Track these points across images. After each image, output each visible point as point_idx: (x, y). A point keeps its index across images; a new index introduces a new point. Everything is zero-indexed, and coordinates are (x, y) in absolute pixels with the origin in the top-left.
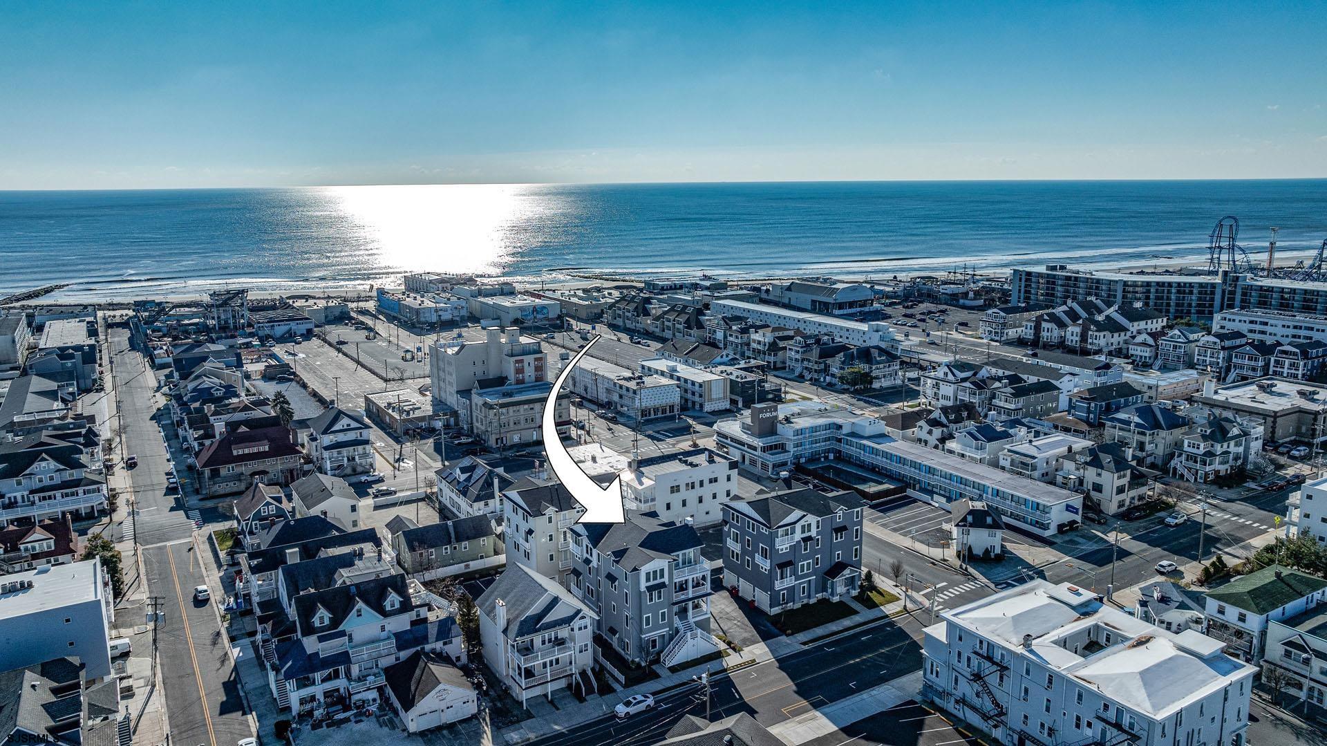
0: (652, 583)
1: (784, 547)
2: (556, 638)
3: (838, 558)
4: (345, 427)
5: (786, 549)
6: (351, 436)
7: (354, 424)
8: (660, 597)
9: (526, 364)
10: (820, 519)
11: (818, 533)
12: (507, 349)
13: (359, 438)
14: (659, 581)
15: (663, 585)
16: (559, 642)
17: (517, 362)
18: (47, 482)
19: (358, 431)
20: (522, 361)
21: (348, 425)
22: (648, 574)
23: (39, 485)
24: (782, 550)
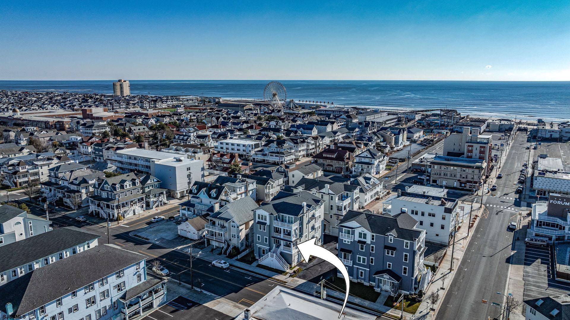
0: (261, 220)
1: (347, 240)
2: (223, 225)
3: (389, 267)
4: (365, 156)
5: (348, 242)
6: (367, 160)
7: (369, 156)
8: (264, 230)
9: (474, 149)
10: (375, 234)
11: (372, 243)
12: (468, 139)
13: (370, 162)
14: (263, 221)
15: (265, 224)
16: (223, 227)
17: (469, 146)
18: (273, 151)
19: (370, 159)
20: (472, 146)
21: (367, 155)
22: (259, 215)
23: (272, 151)
24: (345, 241)
